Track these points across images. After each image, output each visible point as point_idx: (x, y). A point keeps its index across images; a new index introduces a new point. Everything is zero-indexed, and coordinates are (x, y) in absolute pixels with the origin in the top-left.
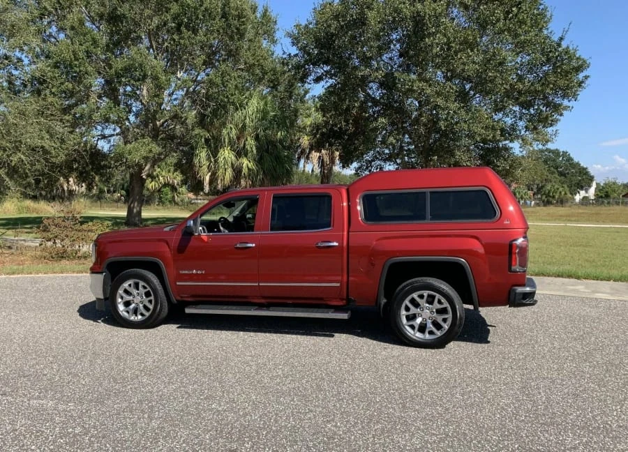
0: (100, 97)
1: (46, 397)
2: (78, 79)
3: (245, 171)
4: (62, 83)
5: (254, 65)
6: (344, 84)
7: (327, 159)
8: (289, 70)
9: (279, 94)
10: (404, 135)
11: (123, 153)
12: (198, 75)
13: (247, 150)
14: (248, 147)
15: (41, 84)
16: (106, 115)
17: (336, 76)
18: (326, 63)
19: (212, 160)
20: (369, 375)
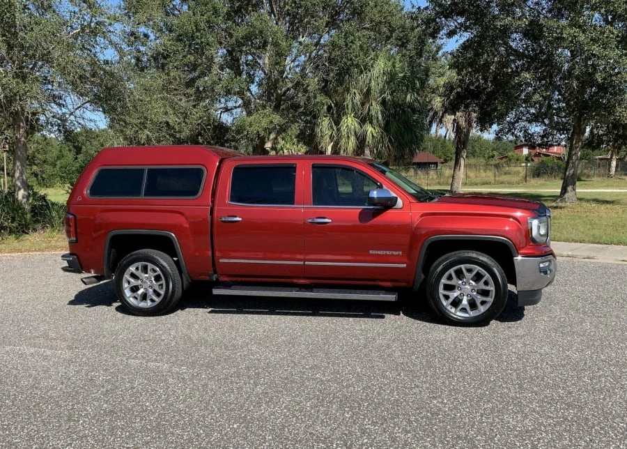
0: (222, 69)
1: (162, 360)
2: (200, 51)
3: (369, 139)
4: (185, 56)
5: (380, 22)
6: (482, 37)
7: (463, 123)
8: (418, 26)
9: (408, 53)
10: (553, 93)
11: (244, 125)
12: (321, 38)
13: (372, 116)
14: (373, 113)
15: (165, 58)
16: (228, 86)
17: (472, 29)
18: (461, 14)
19: (335, 128)
20: (486, 354)
